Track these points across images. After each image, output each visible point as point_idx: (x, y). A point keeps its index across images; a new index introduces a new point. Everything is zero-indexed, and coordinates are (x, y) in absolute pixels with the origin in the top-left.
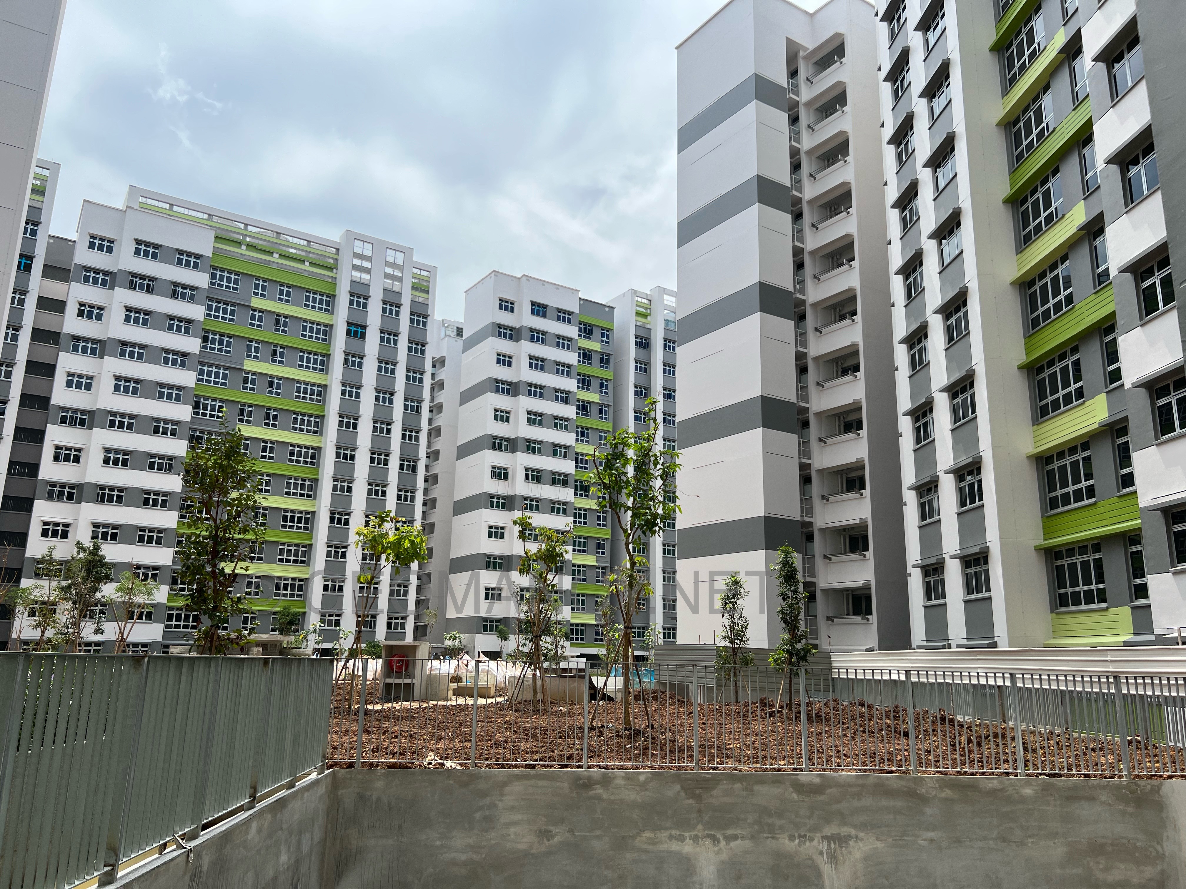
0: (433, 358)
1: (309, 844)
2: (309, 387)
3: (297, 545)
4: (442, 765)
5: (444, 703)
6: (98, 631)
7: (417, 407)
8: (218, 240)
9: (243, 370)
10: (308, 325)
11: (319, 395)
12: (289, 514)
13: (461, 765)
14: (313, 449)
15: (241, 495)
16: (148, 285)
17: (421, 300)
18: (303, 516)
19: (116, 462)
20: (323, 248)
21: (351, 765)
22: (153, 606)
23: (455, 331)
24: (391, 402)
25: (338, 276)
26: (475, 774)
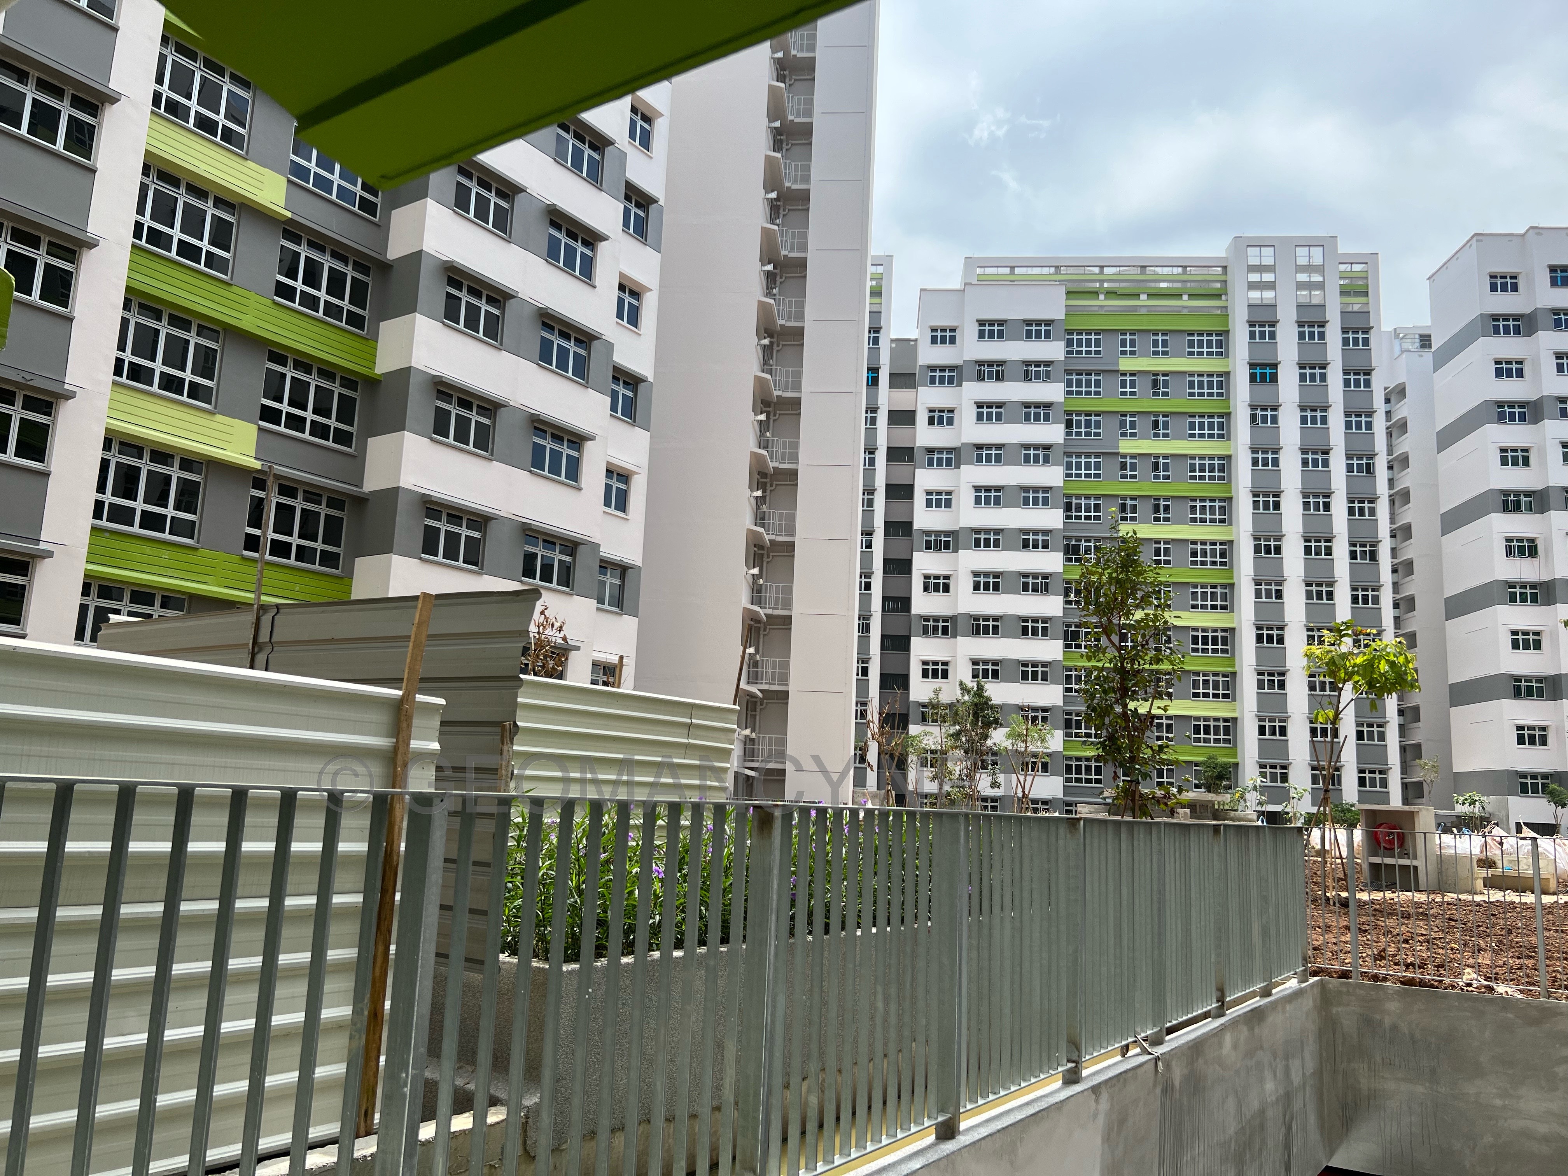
0: (1386, 389)
1: (1301, 1073)
2: (1207, 462)
3: (1216, 674)
4: (1491, 989)
5: (1470, 898)
6: (995, 785)
7: (1368, 465)
8: (1071, 296)
9: (1118, 454)
10: (1196, 379)
11: (1222, 470)
12: (1200, 634)
13: (1521, 991)
14: (1221, 544)
15: (1147, 615)
16: (998, 371)
17: (1356, 308)
18: (1219, 634)
19: (986, 587)
20: (1204, 271)
21: (1345, 975)
22: (1049, 755)
23: (1418, 341)
24: (1326, 463)
25: (1229, 304)
26: (1549, 1008)
